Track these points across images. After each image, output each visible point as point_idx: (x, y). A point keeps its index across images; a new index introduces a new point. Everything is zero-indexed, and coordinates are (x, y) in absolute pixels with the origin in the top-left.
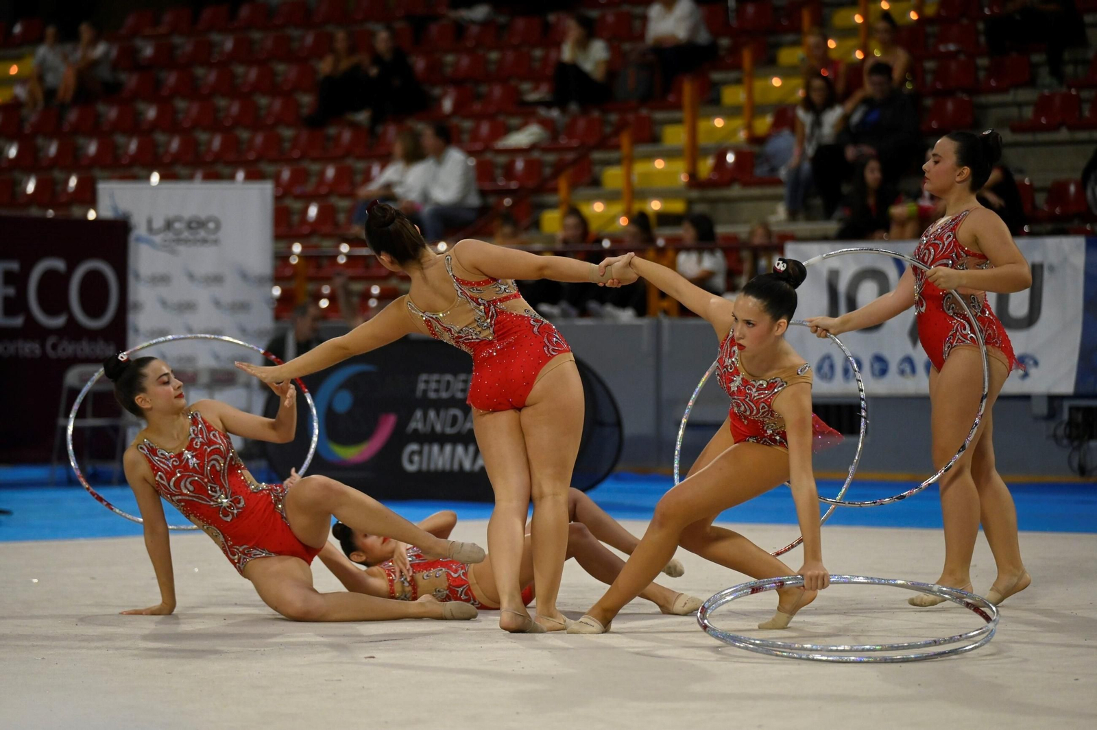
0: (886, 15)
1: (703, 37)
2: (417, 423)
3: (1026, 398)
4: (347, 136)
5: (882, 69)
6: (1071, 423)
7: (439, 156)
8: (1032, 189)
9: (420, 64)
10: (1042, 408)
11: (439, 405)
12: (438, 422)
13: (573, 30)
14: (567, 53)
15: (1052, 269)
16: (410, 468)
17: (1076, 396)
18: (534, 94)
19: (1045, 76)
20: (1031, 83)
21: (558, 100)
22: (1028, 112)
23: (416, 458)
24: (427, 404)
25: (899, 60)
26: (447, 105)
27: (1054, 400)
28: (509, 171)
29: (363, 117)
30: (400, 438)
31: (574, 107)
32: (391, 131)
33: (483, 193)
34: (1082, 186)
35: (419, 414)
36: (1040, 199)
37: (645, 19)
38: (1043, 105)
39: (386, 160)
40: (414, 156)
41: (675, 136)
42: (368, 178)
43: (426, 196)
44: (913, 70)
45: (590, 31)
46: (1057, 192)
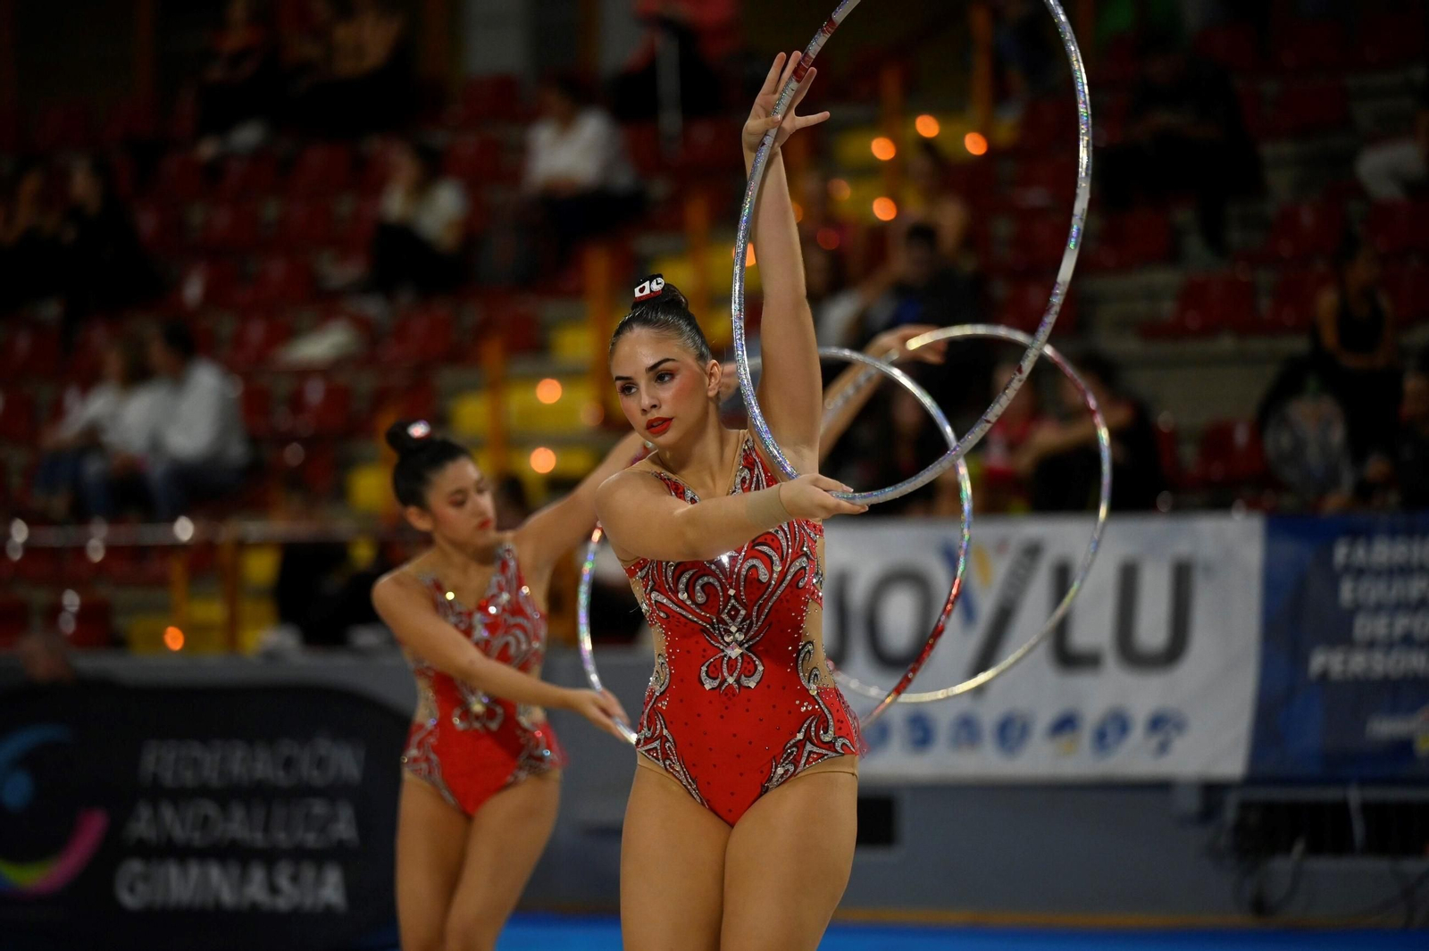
0: (928, 146)
1: (624, 179)
2: (142, 826)
3: (1162, 787)
4: (23, 343)
5: (923, 234)
6: (1240, 828)
7: (177, 377)
8: (1173, 437)
9: (147, 222)
10: (1191, 803)
11: (180, 796)
12: (176, 824)
13: (404, 166)
14: (395, 204)
15: (1209, 569)
16: (129, 900)
17: (1251, 780)
18: (340, 272)
19: (1195, 246)
20: (1171, 254)
21: (381, 282)
22: (1167, 309)
23: (140, 887)
24: (157, 793)
25: (950, 217)
26: (193, 290)
27: (1212, 791)
28: (296, 403)
29: (51, 311)
30: (114, 850)
31: (406, 298)
32: (98, 336)
33: (254, 440)
34: (1259, 428)
35: (145, 812)
36: (1189, 455)
37: (522, 151)
38: (1192, 296)
39: (89, 380)
40: (137, 375)
41: (576, 344)
42: (58, 412)
43: (156, 445)
44: (973, 238)
45: (433, 168)
46: (1216, 440)
